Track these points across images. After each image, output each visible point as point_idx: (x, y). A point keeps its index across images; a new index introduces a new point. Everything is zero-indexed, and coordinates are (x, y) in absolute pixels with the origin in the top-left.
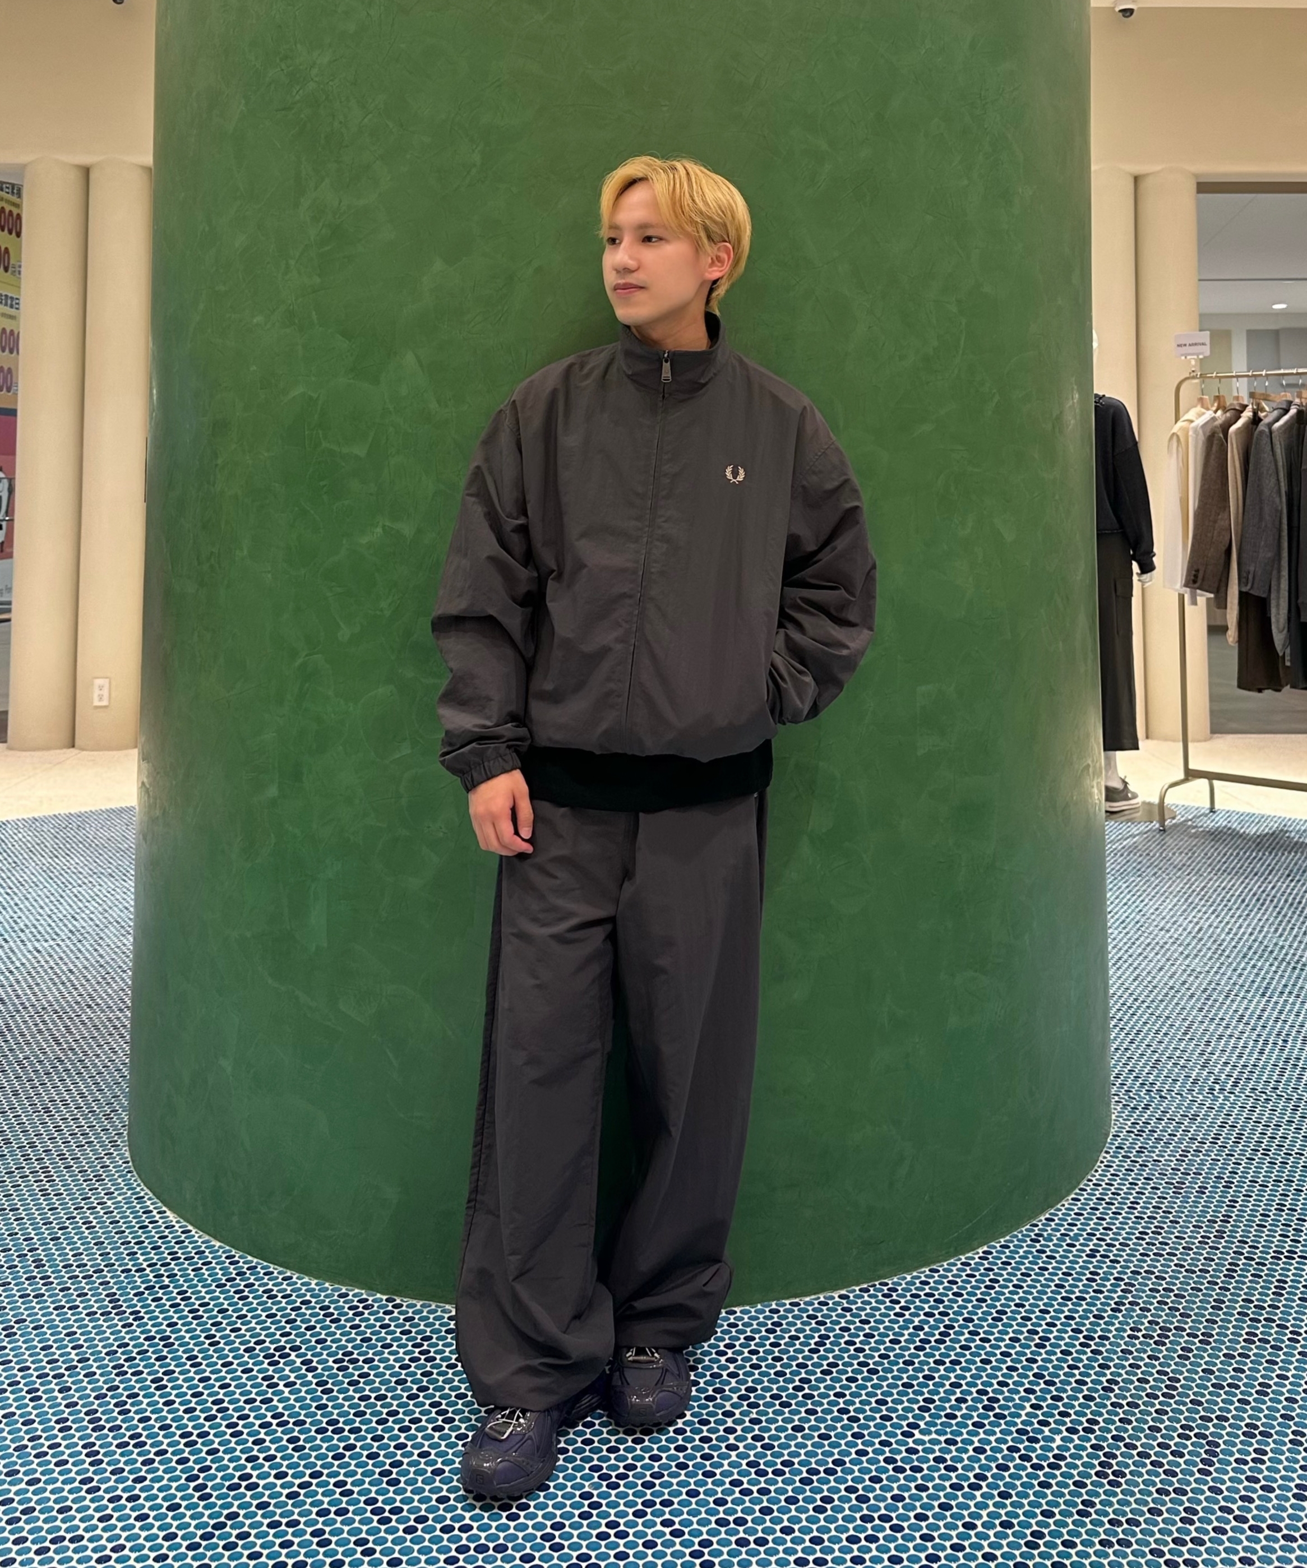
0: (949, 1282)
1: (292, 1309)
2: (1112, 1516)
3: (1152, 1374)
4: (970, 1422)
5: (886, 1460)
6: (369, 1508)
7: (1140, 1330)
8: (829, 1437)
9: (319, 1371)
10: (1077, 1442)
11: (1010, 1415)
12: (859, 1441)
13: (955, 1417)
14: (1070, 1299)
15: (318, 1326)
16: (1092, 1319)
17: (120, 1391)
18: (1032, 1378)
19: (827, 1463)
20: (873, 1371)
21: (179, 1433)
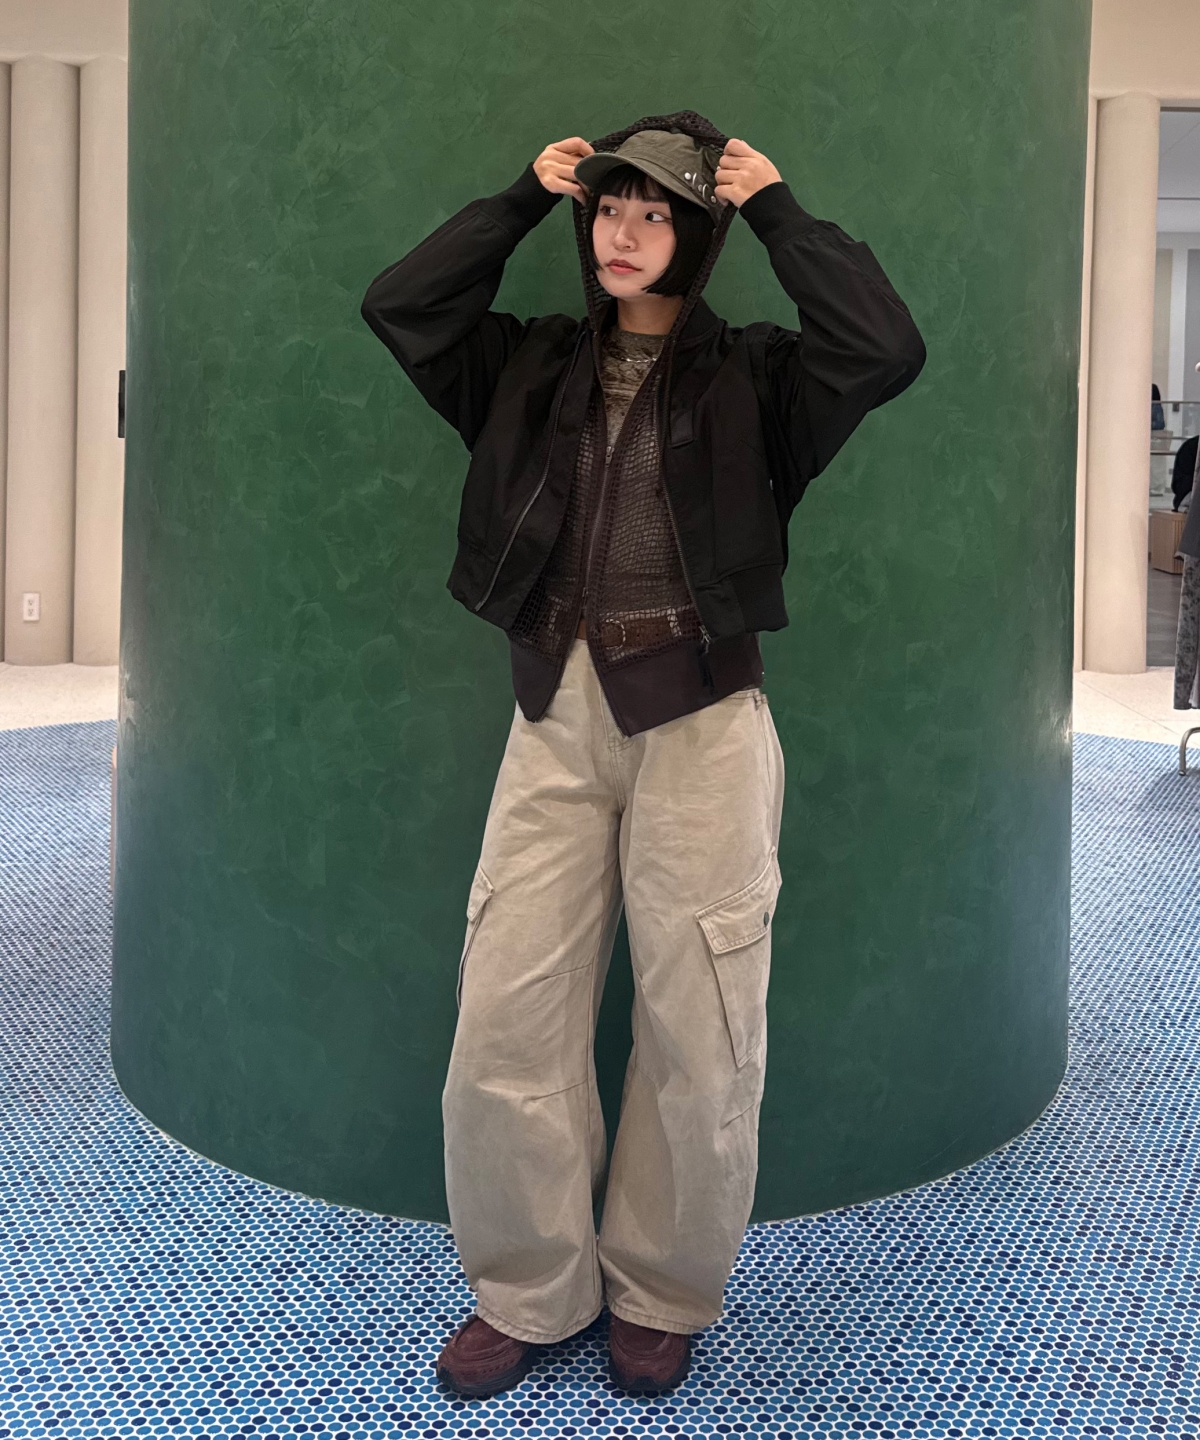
0: (921, 1206)
1: (293, 1227)
2: (1087, 1424)
3: (1118, 1294)
4: (949, 1338)
5: (873, 1372)
6: (389, 1414)
7: (1104, 1253)
8: (818, 1351)
9: (326, 1286)
10: (1051, 1356)
11: (988, 1331)
12: (847, 1355)
13: (935, 1333)
14: (1037, 1224)
15: (321, 1243)
16: (1059, 1243)
17: (137, 1303)
18: (1005, 1297)
19: (818, 1375)
20: (855, 1290)
21: (199, 1343)
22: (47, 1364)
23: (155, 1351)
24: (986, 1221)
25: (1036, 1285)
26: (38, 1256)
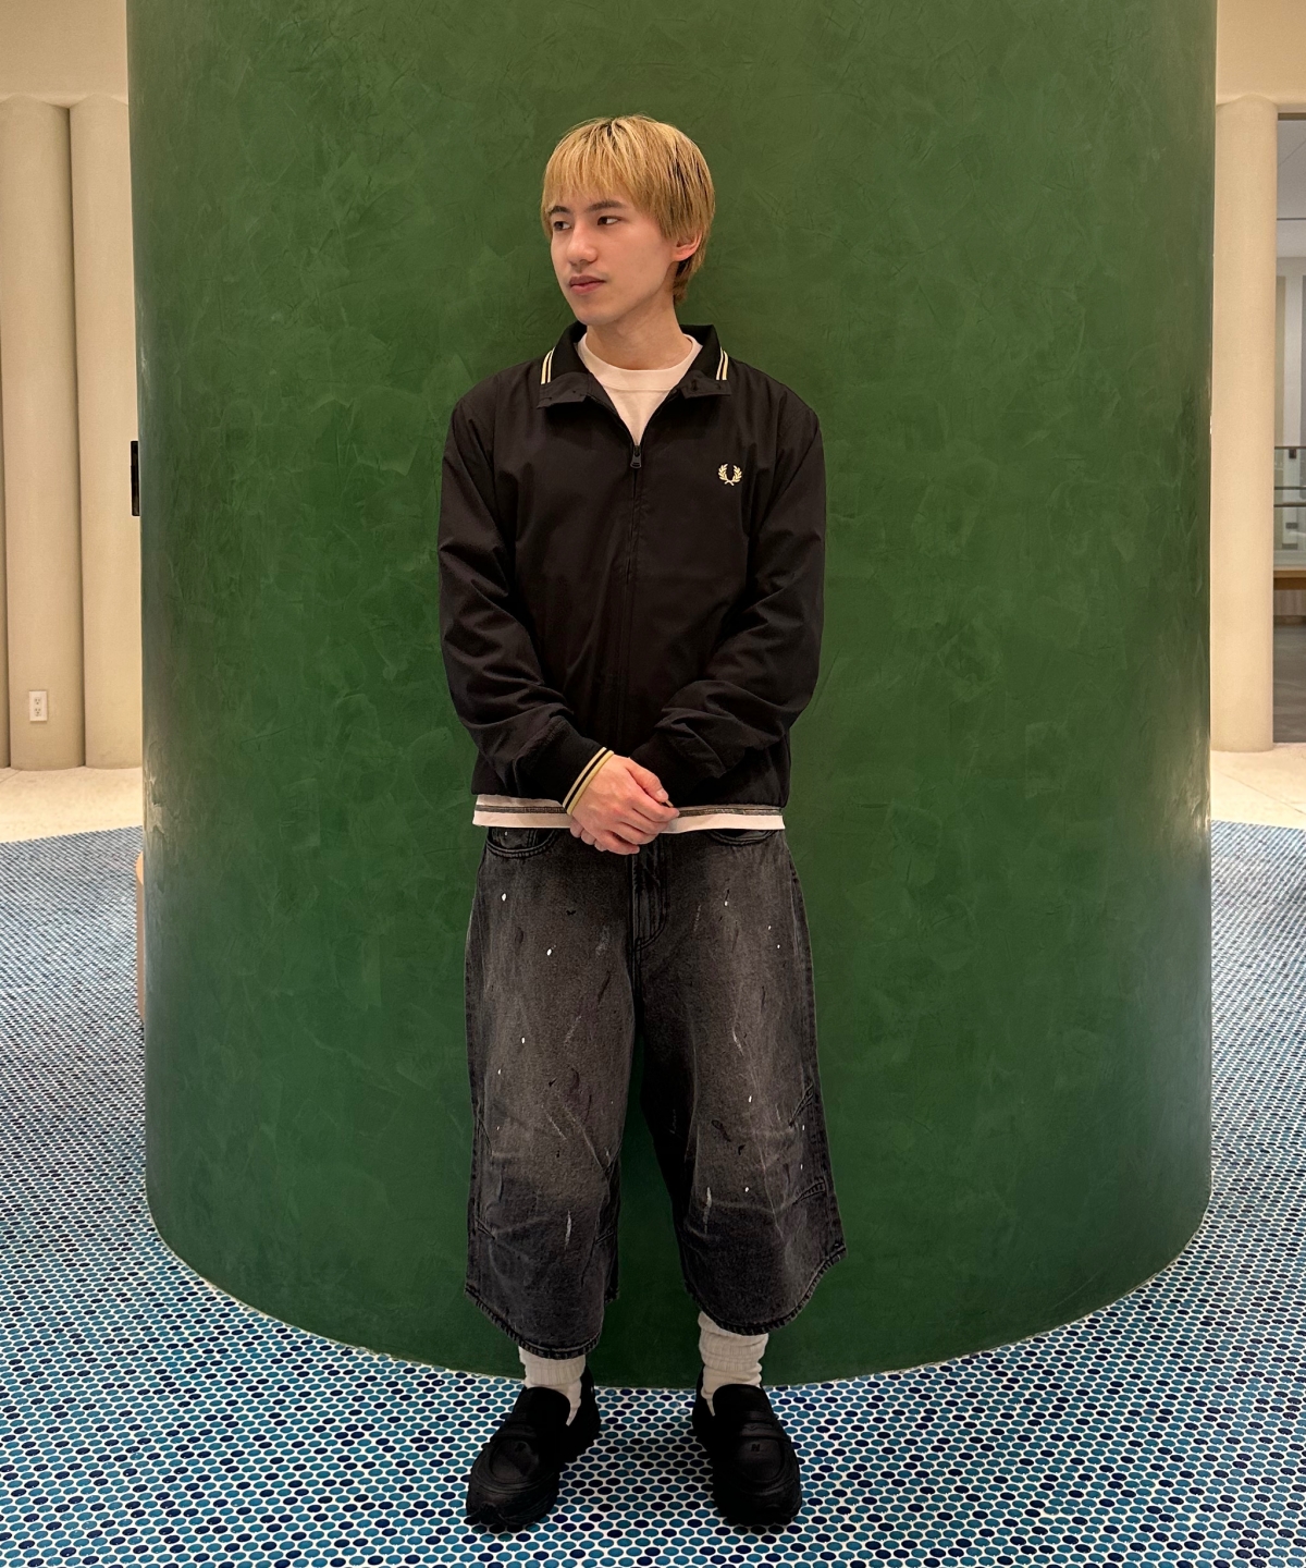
0: (1056, 1352)
1: (357, 1386)
3: (1285, 1449)
4: (1097, 1500)
5: (1014, 1540)
7: (1267, 1403)
8: (950, 1517)
9: (397, 1451)
10: (1213, 1520)
11: (1139, 1492)
12: (982, 1521)
13: (1081, 1495)
14: (1189, 1370)
15: (389, 1404)
16: (1215, 1391)
17: (189, 1473)
18: (1157, 1454)
19: (951, 1544)
20: (987, 1448)
21: (259, 1517)
22: (93, 1543)
23: (212, 1527)
24: (1130, 1368)
25: (1191, 1440)
26: (78, 1422)
